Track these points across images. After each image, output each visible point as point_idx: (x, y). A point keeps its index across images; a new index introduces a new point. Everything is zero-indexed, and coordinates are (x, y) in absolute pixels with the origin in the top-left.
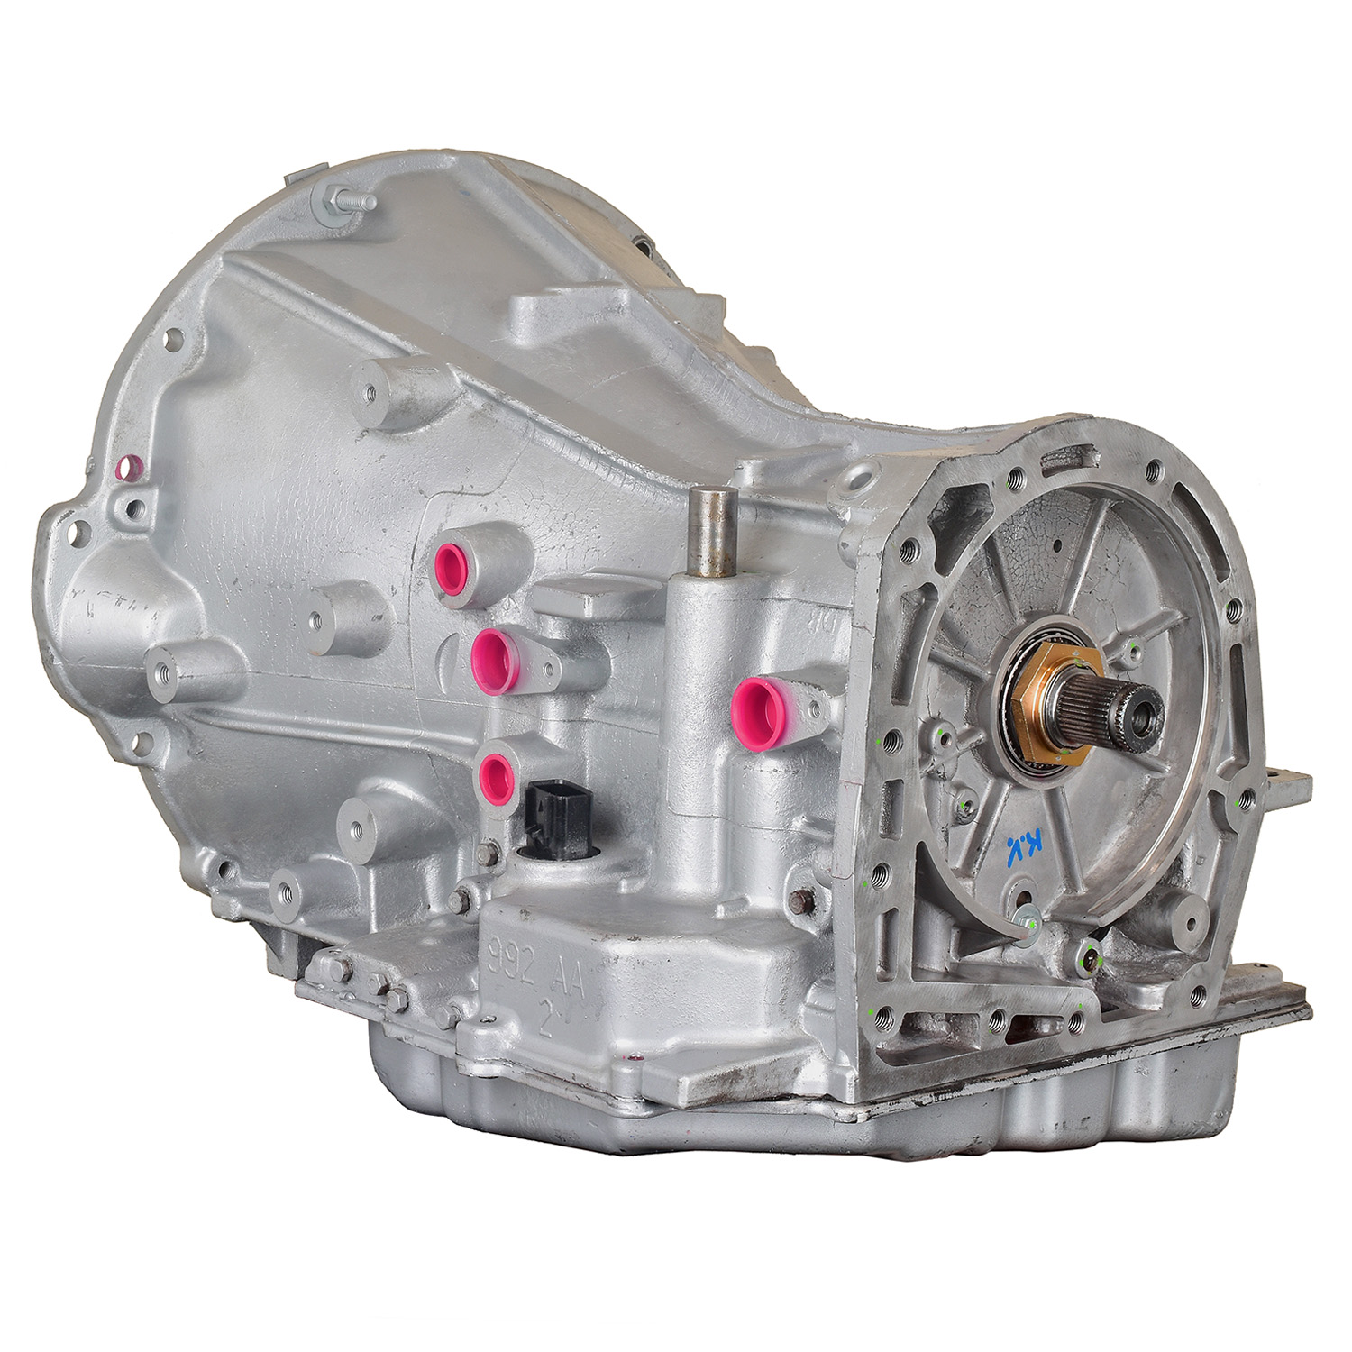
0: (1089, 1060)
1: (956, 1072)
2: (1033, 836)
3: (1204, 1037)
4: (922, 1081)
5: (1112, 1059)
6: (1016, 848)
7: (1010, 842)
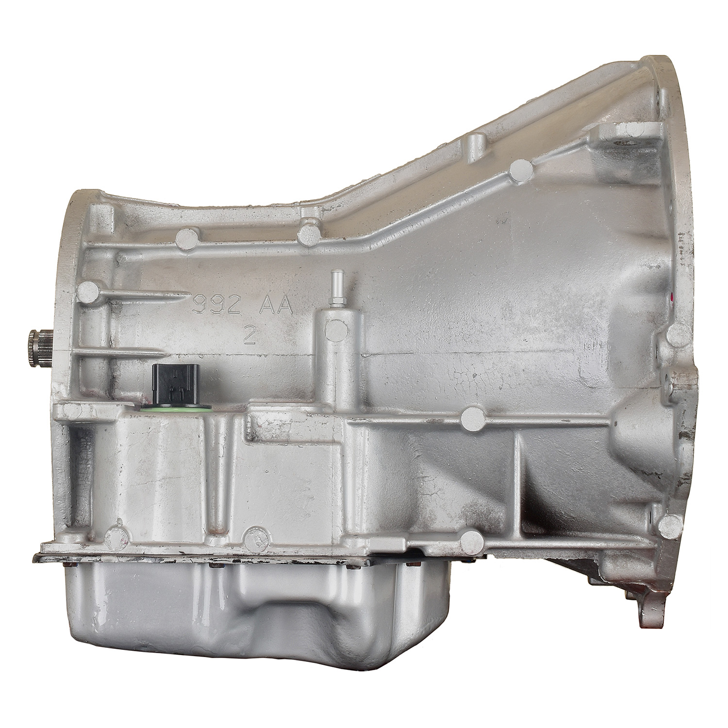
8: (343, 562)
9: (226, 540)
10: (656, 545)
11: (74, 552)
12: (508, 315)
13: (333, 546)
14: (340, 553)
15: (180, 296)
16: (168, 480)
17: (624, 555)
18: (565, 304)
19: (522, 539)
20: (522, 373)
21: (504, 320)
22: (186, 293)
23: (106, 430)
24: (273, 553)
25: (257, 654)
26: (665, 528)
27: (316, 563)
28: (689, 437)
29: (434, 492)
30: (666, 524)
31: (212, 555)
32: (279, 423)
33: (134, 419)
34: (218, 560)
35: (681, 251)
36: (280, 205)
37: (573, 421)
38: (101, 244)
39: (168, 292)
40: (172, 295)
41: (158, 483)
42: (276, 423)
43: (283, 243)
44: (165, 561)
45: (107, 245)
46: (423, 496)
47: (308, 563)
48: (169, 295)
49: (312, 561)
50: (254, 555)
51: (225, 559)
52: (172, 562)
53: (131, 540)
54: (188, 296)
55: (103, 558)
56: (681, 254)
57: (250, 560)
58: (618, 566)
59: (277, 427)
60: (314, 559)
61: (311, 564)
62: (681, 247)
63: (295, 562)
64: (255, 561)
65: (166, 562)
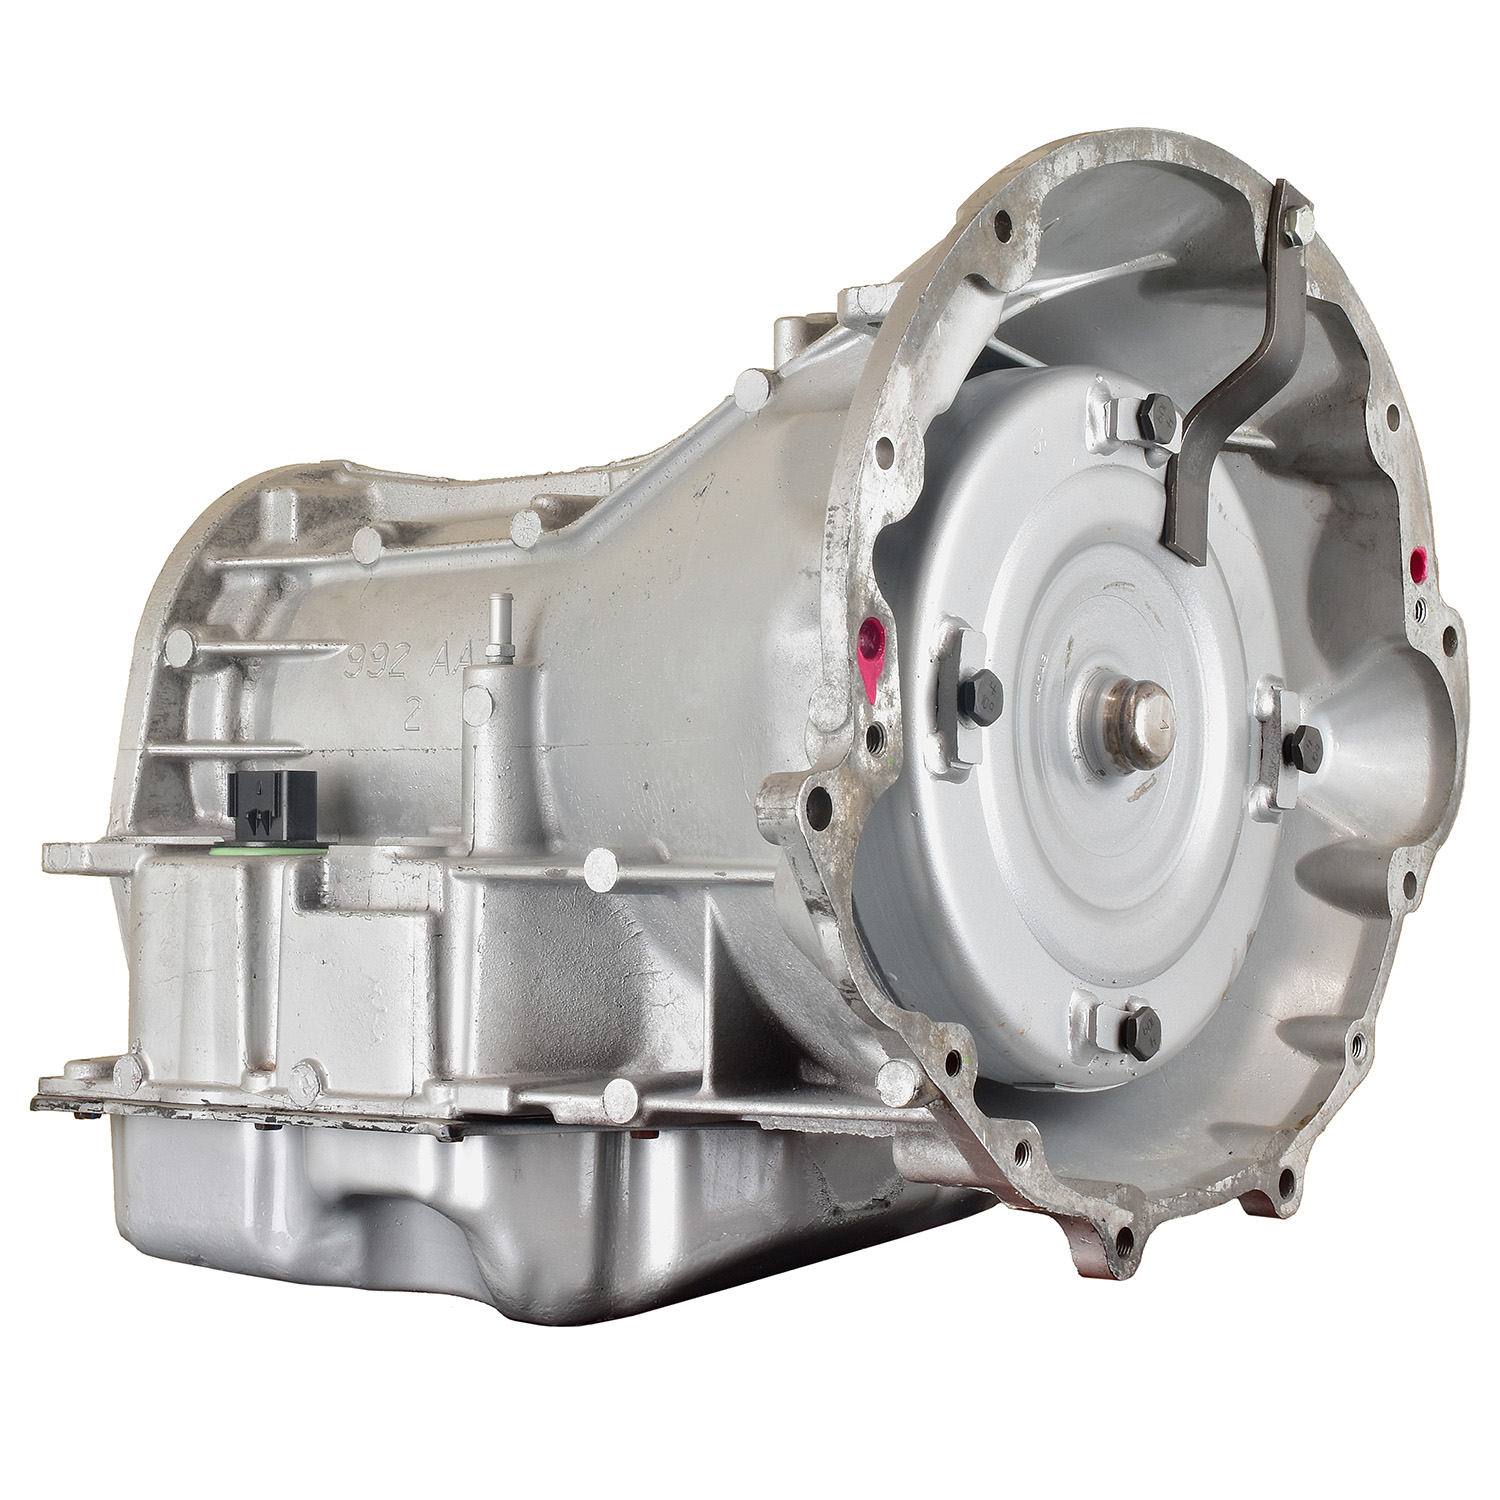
8: (411, 1128)
9: (268, 1081)
11: (77, 1094)
13: (413, 1097)
14: (412, 1111)
15: (329, 647)
17: (923, 1134)
19: (713, 1096)
22: (339, 642)
24: (323, 1108)
25: (392, 1282)
26: (887, 1085)
27: (375, 1129)
28: (825, 911)
29: (669, 999)
30: (888, 1077)
33: (158, 868)
35: (829, 543)
36: (589, 469)
38: (236, 563)
39: (309, 642)
40: (316, 647)
43: (495, 544)
44: (178, 1115)
45: (247, 562)
46: (653, 1008)
47: (364, 1128)
48: (310, 647)
49: (369, 1125)
50: (299, 1110)
51: (256, 1116)
52: (187, 1118)
53: (152, 1077)
54: (343, 648)
55: (107, 1106)
56: (828, 548)
57: (288, 1118)
58: (910, 1154)
60: (371, 1121)
61: (368, 1129)
62: (830, 535)
63: (346, 1126)
64: (295, 1120)
65: (179, 1118)
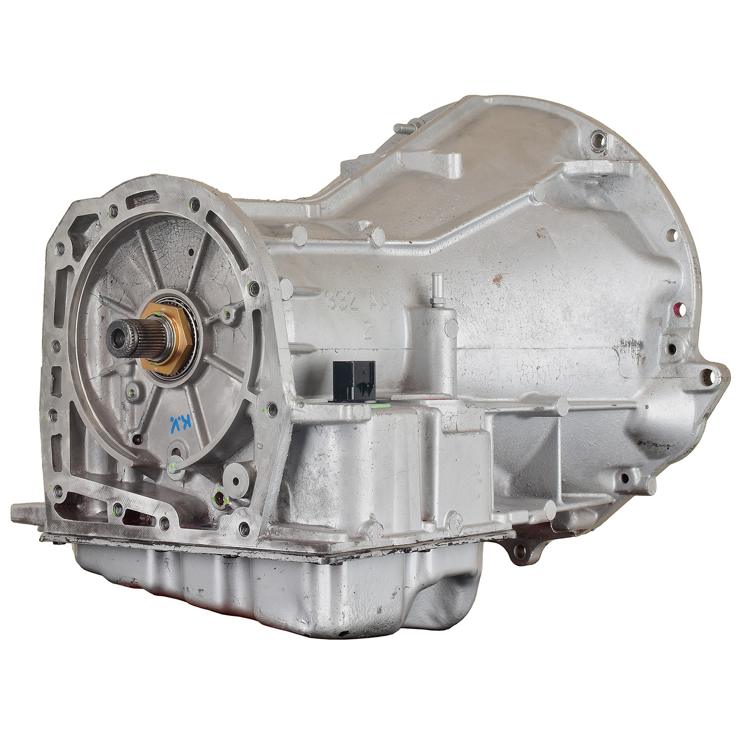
0: (164, 545)
1: (96, 531)
2: (186, 418)
3: (238, 553)
4: (78, 530)
5: (177, 549)
6: (176, 423)
7: (172, 419)
9: (435, 525)
10: (615, 500)
12: (568, 317)
15: (315, 292)
16: (402, 473)
18: (611, 310)
20: (576, 365)
21: (565, 321)
23: (355, 428)
24: (466, 534)
26: (649, 487)
30: (650, 483)
31: (433, 540)
32: (450, 415)
33: (380, 417)
34: (440, 544)
35: (696, 272)
37: (618, 406)
39: (306, 288)
40: (310, 291)
41: (395, 477)
42: (447, 414)
44: (412, 550)
50: (459, 537)
54: (322, 293)
55: (373, 553)
59: (449, 418)
62: (696, 269)
64: (460, 542)
